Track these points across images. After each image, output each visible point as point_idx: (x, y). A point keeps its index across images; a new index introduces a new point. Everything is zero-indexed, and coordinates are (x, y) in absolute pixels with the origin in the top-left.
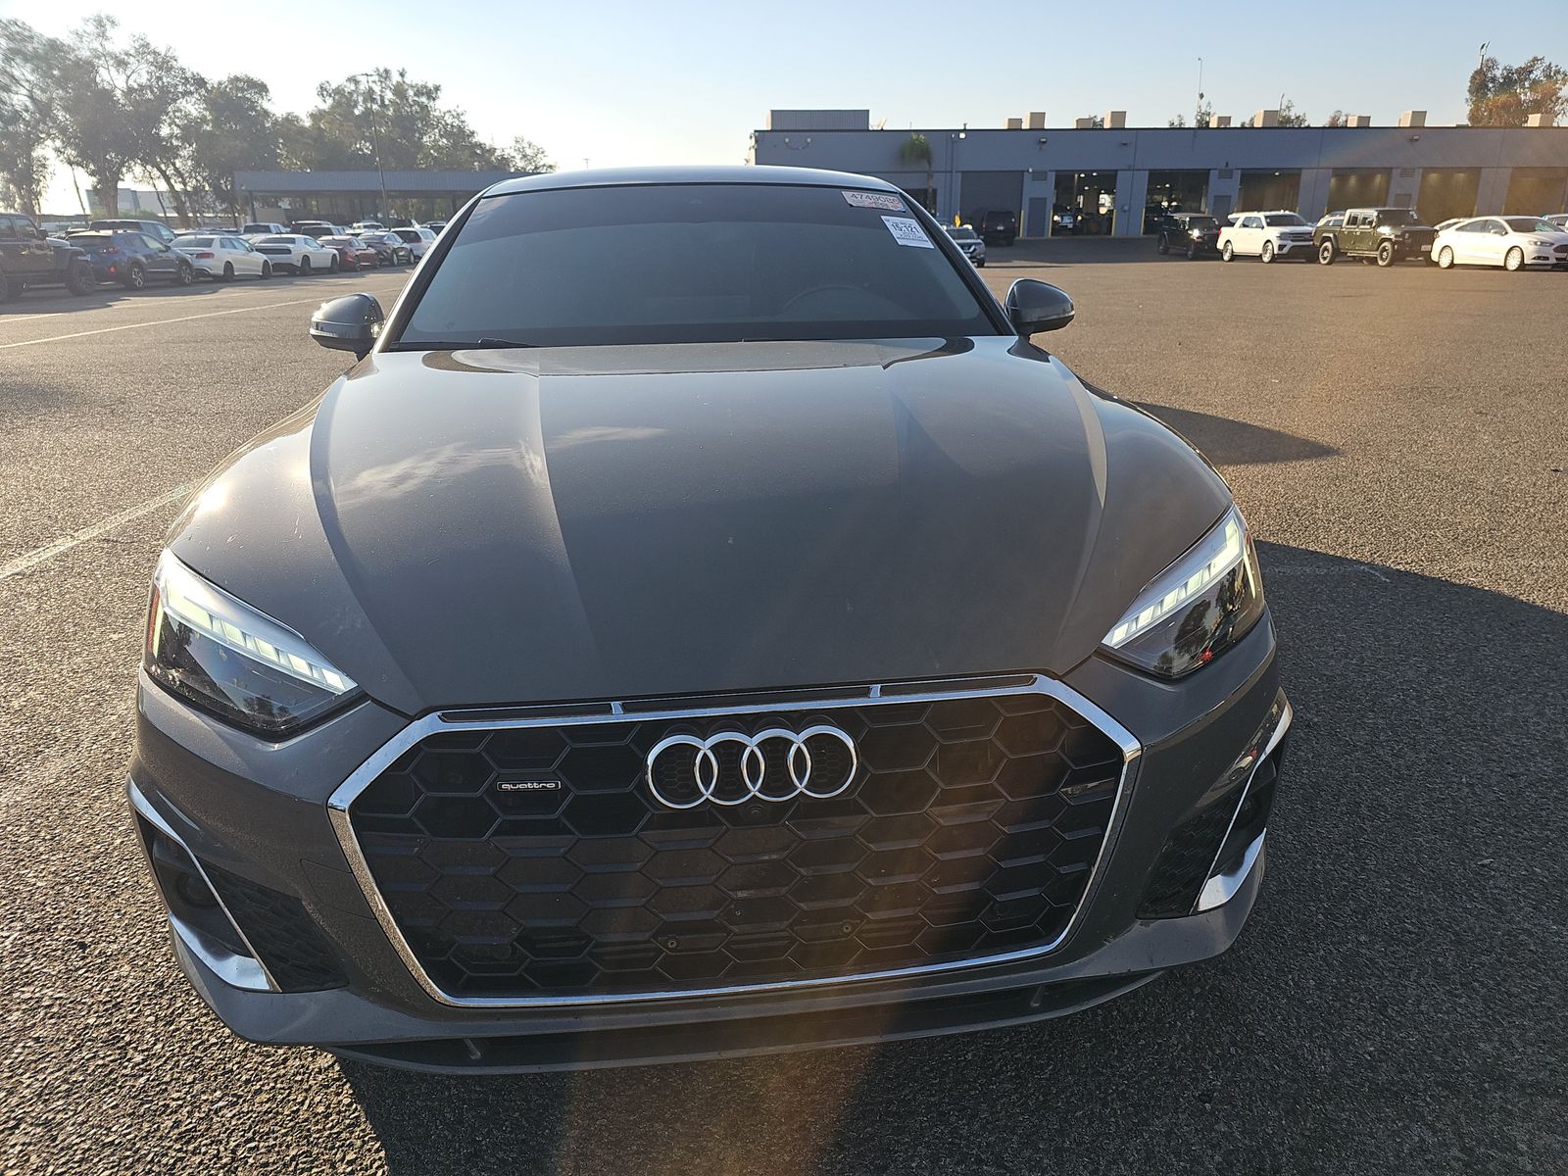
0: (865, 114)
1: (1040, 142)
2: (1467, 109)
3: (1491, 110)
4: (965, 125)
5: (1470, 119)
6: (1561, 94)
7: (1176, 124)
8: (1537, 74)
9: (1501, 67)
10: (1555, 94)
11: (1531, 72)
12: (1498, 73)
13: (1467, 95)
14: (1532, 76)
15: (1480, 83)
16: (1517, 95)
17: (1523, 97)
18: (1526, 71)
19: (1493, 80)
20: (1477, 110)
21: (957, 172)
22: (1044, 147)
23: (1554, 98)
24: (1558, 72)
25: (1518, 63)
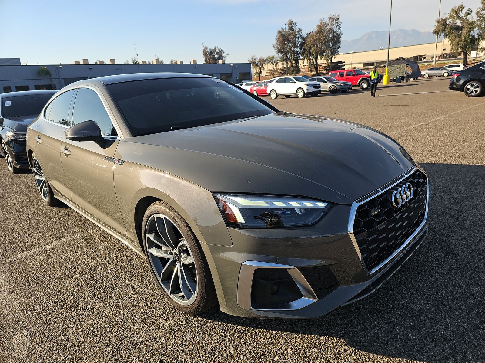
0: (18, 60)
1: (89, 68)
2: (204, 59)
3: (209, 59)
4: (60, 63)
5: (205, 61)
6: (223, 55)
7: (127, 63)
8: (217, 51)
9: (209, 48)
10: (222, 55)
11: (216, 50)
12: (209, 50)
13: (203, 56)
14: (216, 51)
15: (205, 53)
16: (214, 56)
17: (215, 56)
18: (215, 50)
19: (208, 52)
20: (206, 59)
21: (62, 78)
22: (91, 70)
23: (222, 56)
24: (221, 50)
25: (213, 48)
